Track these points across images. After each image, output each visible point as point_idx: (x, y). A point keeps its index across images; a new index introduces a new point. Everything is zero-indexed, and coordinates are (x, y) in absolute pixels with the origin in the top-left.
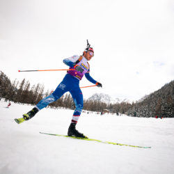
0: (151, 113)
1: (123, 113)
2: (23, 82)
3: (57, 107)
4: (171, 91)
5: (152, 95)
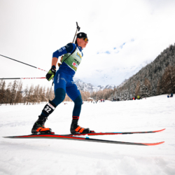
0: (131, 95)
1: (106, 99)
3: (39, 102)
4: (148, 73)
5: (131, 79)
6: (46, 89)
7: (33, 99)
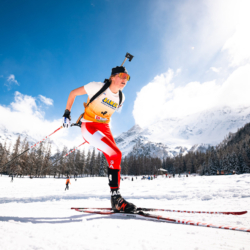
2: (18, 141)
6: (86, 154)
7: (67, 169)
